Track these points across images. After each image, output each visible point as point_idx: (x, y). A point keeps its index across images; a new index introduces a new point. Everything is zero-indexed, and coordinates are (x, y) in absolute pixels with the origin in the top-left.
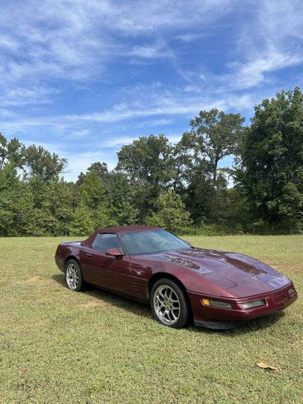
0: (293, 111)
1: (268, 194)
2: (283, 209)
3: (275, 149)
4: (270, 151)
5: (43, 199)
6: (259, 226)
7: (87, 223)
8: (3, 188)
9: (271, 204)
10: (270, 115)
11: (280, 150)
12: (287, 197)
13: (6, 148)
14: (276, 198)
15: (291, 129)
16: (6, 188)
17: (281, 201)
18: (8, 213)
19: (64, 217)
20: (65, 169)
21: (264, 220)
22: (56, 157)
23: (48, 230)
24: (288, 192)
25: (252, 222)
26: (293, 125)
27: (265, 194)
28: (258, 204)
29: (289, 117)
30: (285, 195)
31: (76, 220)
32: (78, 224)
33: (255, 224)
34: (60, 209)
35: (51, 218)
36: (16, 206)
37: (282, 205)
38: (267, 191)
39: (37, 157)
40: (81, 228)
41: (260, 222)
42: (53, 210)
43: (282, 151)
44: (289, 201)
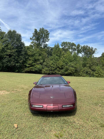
5: (87, 64)
7: (101, 72)
8: (73, 61)
13: (76, 48)
16: (74, 61)
18: (73, 68)
19: (94, 70)
20: (96, 52)
22: (92, 48)
23: (88, 74)
31: (96, 71)
32: (97, 72)
34: (93, 67)
35: (89, 70)
36: (76, 66)
39: (86, 49)
40: (99, 74)
42: (90, 67)
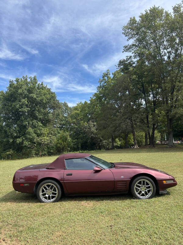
0: (33, 88)
1: (17, 134)
2: (26, 143)
3: (23, 108)
4: (20, 109)
6: (10, 154)
9: (19, 140)
10: (21, 88)
11: (26, 109)
12: (28, 136)
14: (21, 136)
15: (32, 98)
17: (25, 138)
21: (13, 150)
24: (29, 133)
25: (5, 152)
26: (33, 96)
27: (15, 135)
28: (11, 140)
29: (30, 91)
30: (27, 135)
33: (8, 153)
37: (25, 141)
38: (16, 133)
41: (11, 152)
43: (27, 109)
44: (30, 139)
